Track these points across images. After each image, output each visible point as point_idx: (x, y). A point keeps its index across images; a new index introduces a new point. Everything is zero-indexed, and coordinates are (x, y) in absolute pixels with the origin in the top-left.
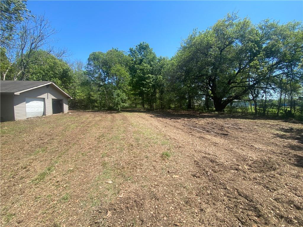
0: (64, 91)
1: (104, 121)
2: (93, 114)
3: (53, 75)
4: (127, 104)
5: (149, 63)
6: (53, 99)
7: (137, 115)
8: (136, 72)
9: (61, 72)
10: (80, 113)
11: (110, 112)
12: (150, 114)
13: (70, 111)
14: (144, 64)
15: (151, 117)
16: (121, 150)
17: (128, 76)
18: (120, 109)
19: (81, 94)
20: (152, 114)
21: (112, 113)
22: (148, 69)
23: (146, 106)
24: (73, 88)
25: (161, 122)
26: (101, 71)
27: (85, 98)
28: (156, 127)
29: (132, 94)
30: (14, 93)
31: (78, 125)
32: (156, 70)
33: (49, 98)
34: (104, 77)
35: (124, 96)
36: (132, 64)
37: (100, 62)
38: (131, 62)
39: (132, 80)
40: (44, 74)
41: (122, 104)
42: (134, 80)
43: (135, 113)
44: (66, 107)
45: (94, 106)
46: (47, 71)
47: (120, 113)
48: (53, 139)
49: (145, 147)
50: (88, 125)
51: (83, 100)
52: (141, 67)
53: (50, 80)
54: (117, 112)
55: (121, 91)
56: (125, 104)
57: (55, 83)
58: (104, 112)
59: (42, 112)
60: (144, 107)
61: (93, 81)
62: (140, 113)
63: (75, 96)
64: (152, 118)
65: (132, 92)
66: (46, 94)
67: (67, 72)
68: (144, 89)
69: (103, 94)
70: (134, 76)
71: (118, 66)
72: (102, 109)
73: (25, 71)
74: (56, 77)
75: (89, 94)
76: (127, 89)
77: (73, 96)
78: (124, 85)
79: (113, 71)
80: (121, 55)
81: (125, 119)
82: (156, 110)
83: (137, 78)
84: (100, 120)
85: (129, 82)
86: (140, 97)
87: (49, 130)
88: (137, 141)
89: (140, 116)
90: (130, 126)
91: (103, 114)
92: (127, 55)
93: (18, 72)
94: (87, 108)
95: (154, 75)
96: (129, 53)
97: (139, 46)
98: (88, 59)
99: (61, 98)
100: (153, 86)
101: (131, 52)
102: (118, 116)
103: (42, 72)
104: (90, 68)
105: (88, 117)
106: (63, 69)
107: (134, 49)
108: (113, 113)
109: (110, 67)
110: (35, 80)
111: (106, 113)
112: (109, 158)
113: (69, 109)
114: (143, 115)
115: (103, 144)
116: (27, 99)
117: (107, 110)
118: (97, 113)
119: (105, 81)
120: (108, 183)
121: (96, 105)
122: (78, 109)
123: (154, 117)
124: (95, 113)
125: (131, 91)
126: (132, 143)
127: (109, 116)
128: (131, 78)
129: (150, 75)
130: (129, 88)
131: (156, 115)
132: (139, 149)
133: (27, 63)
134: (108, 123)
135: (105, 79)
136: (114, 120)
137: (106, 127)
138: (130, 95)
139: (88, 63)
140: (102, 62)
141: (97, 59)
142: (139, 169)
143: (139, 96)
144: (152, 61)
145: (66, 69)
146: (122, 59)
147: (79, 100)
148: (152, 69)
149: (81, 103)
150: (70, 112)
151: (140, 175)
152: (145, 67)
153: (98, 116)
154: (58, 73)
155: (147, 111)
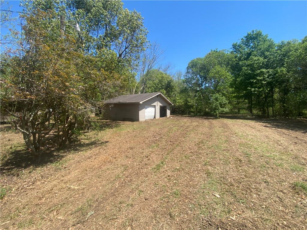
0: (168, 99)
1: (201, 127)
2: (190, 119)
3: (161, 87)
4: (227, 109)
5: (262, 54)
6: (160, 106)
7: (242, 122)
8: (240, 70)
9: (166, 84)
10: (179, 118)
11: (206, 118)
12: (263, 122)
13: (171, 115)
14: (253, 57)
15: (265, 126)
16: (226, 163)
17: (229, 76)
18: (218, 115)
19: (180, 101)
20: (266, 123)
21: (209, 119)
22: (261, 62)
23: (255, 112)
24: (174, 96)
25: (284, 136)
26: (198, 77)
27: (183, 104)
28: (277, 142)
29: (234, 97)
30: (139, 102)
31: (179, 128)
32: (274, 61)
33: (158, 105)
34: (201, 82)
35: (224, 100)
36: (236, 62)
37: (197, 68)
38: (234, 59)
39: (235, 81)
40: (155, 87)
41: (221, 109)
42: (238, 79)
43: (238, 120)
44: (168, 112)
45: (190, 111)
46: (157, 84)
47: (218, 120)
48: (162, 138)
49: (262, 168)
50: (187, 130)
51: (181, 106)
52: (249, 62)
53: (159, 91)
54: (214, 118)
55: (220, 95)
56: (224, 109)
57: (162, 93)
58: (200, 117)
59: (153, 116)
60: (251, 112)
61: (190, 87)
62: (246, 121)
63: (175, 102)
64: (267, 128)
65: (233, 95)
66: (156, 102)
67: (170, 83)
68: (253, 89)
69: (199, 99)
70: (239, 75)
71: (218, 68)
72: (198, 114)
73: (144, 86)
74: (162, 88)
75: (186, 100)
76: (227, 92)
77: (174, 102)
78: (224, 88)
79: (211, 75)
80: (221, 55)
81: (225, 126)
82: (273, 117)
83: (242, 77)
84: (197, 126)
85: (231, 83)
86: (247, 99)
87: (159, 131)
88: (247, 157)
89: (246, 125)
90: (234, 136)
91: (199, 119)
92: (229, 53)
93: (141, 87)
94: (184, 113)
95: (271, 69)
96: (231, 50)
97: (246, 37)
98: (187, 68)
99: (165, 104)
100: (269, 84)
101: (234, 48)
102: (216, 123)
103: (154, 85)
104: (188, 75)
105: (185, 121)
106: (168, 81)
107: (238, 44)
108: (211, 119)
109: (208, 71)
110: (150, 92)
111: (202, 119)
112: (213, 169)
113: (171, 114)
114: (252, 123)
115: (204, 151)
116: (146, 106)
117: (203, 116)
118: (193, 118)
119: (202, 85)
120: (215, 195)
121: (192, 110)
122: (177, 114)
123: (270, 127)
124: (192, 118)
125: (233, 93)
126: (240, 158)
127: (206, 122)
128: (234, 78)
129: (264, 70)
130: (231, 90)
131: (274, 125)
132: (252, 167)
133: (146, 81)
134: (206, 130)
135: (202, 84)
136: (213, 126)
137: (204, 133)
138: (231, 98)
139: (186, 71)
140: (199, 67)
141: (195, 66)
142: (255, 194)
143: (245, 99)
144: (267, 51)
145: (170, 80)
146: (222, 59)
147: (178, 106)
148: (267, 62)
149: (180, 108)
150: (172, 117)
151: (257, 202)
152: (255, 61)
153: (195, 122)
154: (164, 85)
155: (258, 118)
